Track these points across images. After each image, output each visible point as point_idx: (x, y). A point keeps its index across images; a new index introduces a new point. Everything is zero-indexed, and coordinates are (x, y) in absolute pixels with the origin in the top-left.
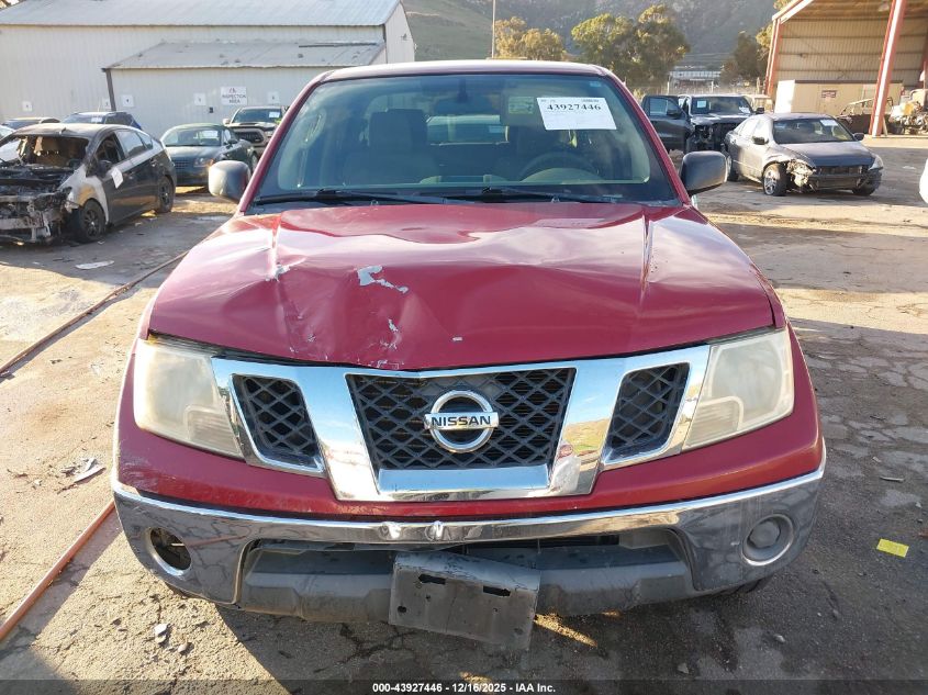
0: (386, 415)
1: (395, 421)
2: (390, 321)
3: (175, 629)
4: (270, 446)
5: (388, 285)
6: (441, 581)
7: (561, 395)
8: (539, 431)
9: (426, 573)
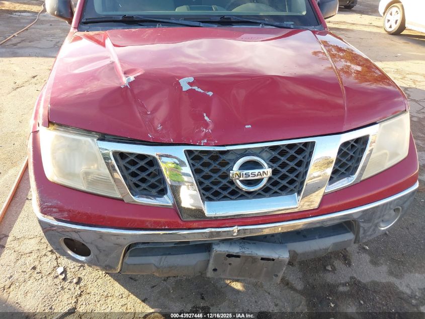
0: (207, 171)
1: (212, 174)
2: (205, 115)
3: (68, 269)
4: (137, 190)
5: (200, 90)
6: (238, 256)
7: (305, 156)
8: (292, 176)
9: (231, 253)
